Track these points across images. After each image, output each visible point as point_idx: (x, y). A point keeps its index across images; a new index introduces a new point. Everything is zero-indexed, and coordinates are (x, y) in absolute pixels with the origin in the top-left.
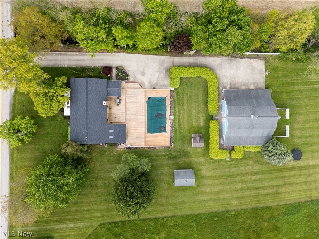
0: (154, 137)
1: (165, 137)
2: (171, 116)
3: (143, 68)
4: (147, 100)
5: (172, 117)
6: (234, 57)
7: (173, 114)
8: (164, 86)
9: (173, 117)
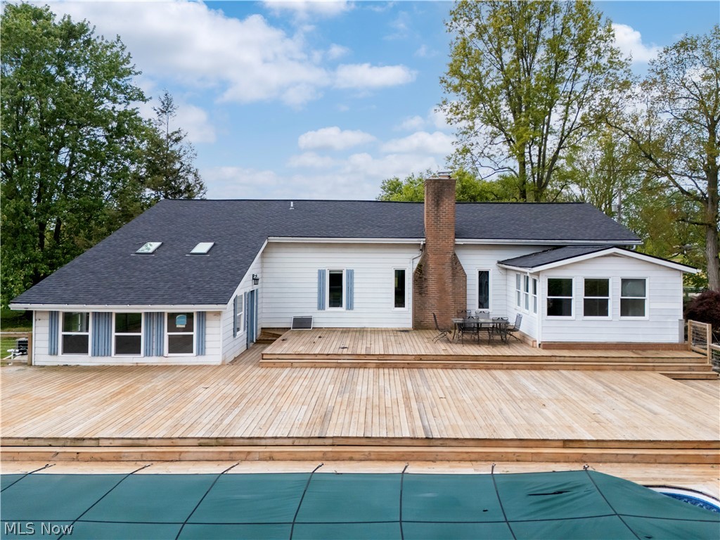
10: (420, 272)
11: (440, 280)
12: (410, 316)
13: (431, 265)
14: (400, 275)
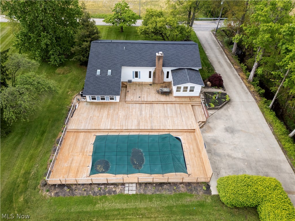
0: (83, 148)
1: (78, 171)
2: (134, 188)
3: (242, 130)
4: (174, 135)
5: (131, 190)
7: (142, 191)
8: (216, 170)
9: (131, 193)
10: (154, 73)
11: (159, 75)
12: (152, 80)
13: (157, 72)
14: (150, 72)
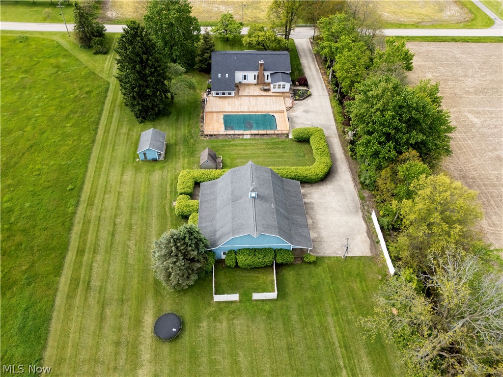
0: (217, 120)
2: (249, 136)
3: (314, 111)
6: (362, 208)
7: (253, 137)
9: (247, 138)
10: (258, 76)
11: (261, 78)
12: (256, 81)
14: (255, 75)
